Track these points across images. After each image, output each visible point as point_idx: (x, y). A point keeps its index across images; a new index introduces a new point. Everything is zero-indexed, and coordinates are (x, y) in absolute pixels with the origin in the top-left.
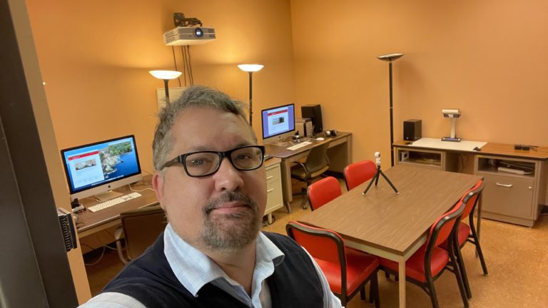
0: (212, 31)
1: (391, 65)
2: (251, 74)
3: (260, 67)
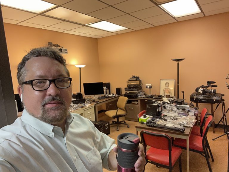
0: (66, 50)
1: (178, 64)
2: (80, 68)
3: (84, 66)
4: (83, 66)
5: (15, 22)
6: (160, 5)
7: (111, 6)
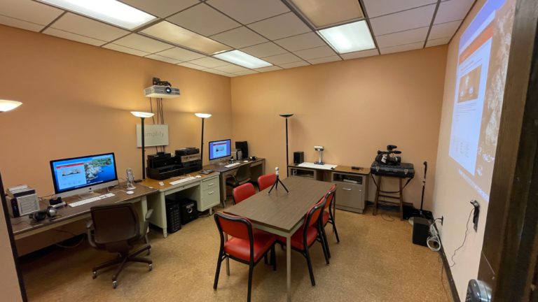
0: (178, 90)
1: (287, 120)
2: (203, 119)
3: (210, 115)
4: (207, 116)
5: (98, 44)
6: (318, 30)
7: (245, 26)
